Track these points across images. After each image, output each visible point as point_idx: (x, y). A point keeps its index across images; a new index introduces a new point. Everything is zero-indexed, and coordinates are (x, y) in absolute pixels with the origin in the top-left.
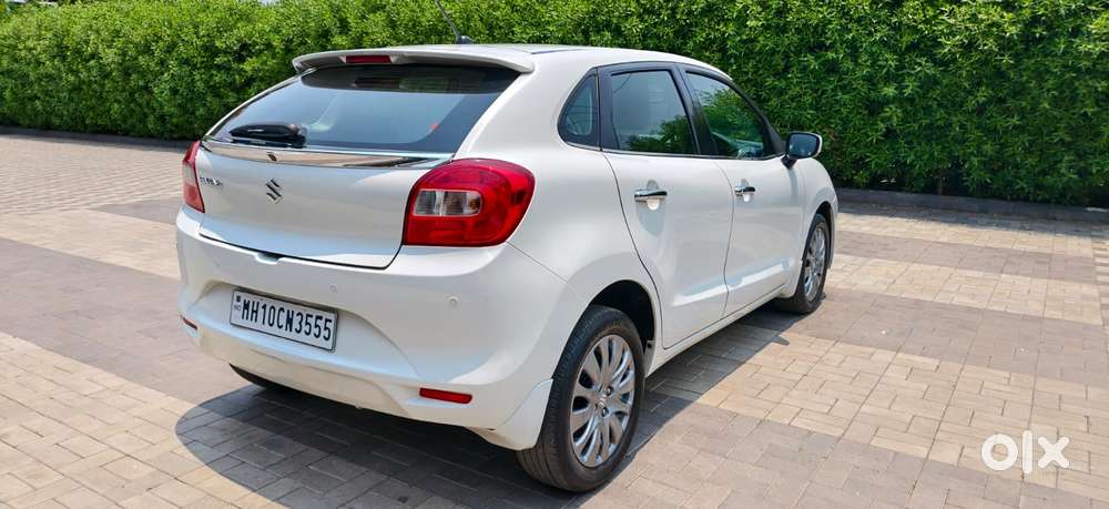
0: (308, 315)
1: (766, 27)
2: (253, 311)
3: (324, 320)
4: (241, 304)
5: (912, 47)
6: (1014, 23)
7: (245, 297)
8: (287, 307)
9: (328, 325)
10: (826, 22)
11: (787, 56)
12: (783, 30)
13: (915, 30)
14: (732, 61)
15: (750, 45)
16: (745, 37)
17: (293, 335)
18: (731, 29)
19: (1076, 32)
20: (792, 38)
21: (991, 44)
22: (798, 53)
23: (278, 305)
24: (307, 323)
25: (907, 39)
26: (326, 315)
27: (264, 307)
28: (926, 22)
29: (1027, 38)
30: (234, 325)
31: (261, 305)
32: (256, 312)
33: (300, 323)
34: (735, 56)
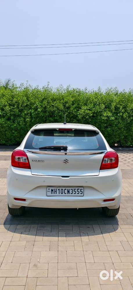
0: (74, 189)
1: (42, 111)
2: (55, 191)
3: (80, 189)
4: (50, 190)
5: (72, 117)
6: (91, 113)
7: (51, 188)
8: (67, 188)
9: (81, 190)
10: (55, 111)
11: (46, 118)
12: (45, 112)
13: (73, 114)
14: (33, 118)
15: (38, 115)
16: (37, 113)
17: (70, 194)
18: (33, 111)
19: (101, 115)
20: (47, 114)
21: (87, 117)
22: (49, 117)
23: (64, 189)
24: (74, 191)
25: (71, 115)
26: (80, 188)
27: (59, 190)
28: (75, 112)
29: (93, 116)
30: (48, 196)
31: (57, 189)
32: (56, 191)
33: (72, 191)
34: (34, 117)
